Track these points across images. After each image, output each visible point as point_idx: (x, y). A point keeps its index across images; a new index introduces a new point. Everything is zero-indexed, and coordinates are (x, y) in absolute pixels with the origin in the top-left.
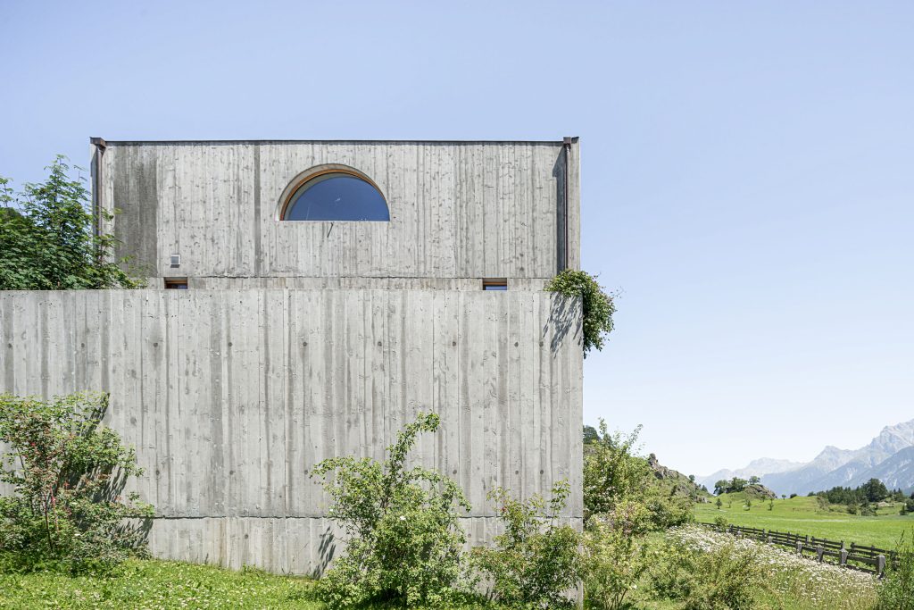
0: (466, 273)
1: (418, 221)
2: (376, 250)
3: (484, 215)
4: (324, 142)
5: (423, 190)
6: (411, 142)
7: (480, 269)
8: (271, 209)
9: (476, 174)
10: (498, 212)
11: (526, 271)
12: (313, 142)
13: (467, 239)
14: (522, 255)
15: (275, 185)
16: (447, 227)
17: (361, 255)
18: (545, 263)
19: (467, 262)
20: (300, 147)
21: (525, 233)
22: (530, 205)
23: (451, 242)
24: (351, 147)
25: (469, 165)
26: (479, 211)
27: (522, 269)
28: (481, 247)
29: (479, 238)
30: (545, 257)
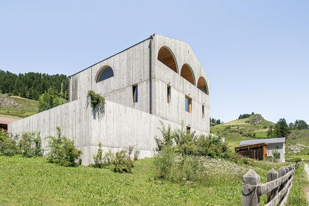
0: (129, 85)
1: (119, 74)
2: (111, 85)
3: (133, 67)
4: (102, 61)
5: (120, 65)
6: (118, 54)
7: (132, 83)
8: (94, 81)
9: (131, 56)
10: (136, 65)
11: (142, 80)
12: (100, 62)
13: (129, 75)
14: (141, 75)
15: (94, 75)
16: (125, 73)
17: (109, 87)
18: (147, 75)
19: (129, 81)
20: (98, 64)
21: (142, 69)
22: (143, 60)
23: (125, 78)
24: (107, 60)
25: (129, 55)
26: (132, 66)
27: (141, 79)
28: (132, 76)
29: (131, 74)
30: (146, 74)
